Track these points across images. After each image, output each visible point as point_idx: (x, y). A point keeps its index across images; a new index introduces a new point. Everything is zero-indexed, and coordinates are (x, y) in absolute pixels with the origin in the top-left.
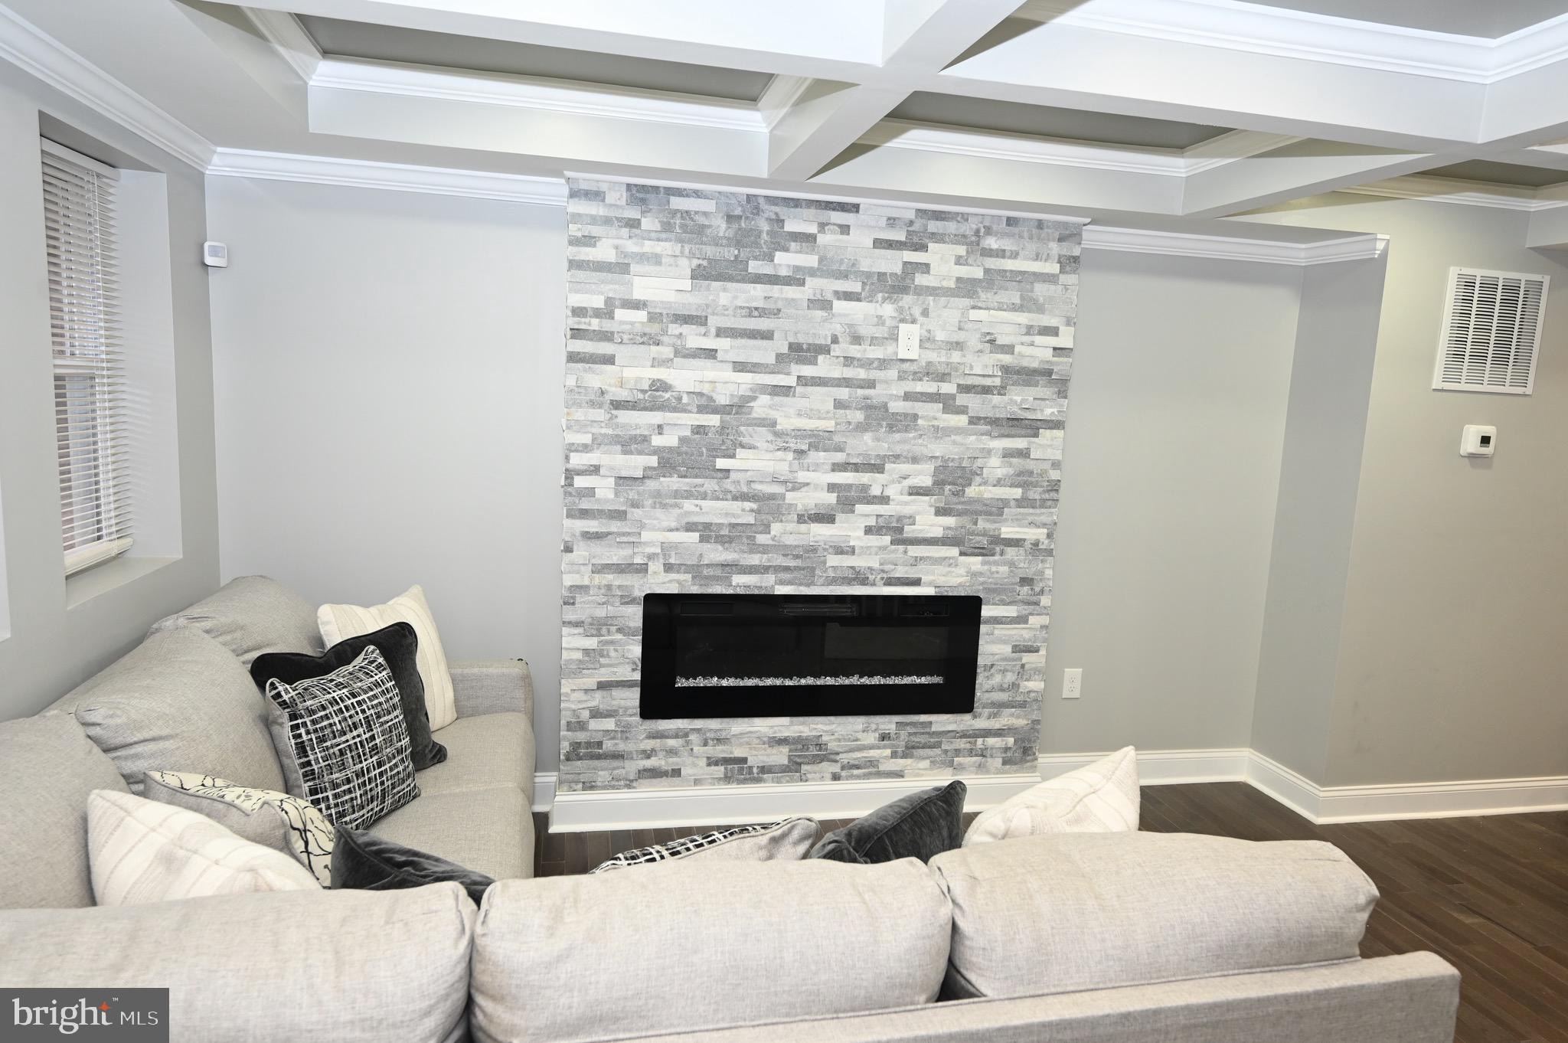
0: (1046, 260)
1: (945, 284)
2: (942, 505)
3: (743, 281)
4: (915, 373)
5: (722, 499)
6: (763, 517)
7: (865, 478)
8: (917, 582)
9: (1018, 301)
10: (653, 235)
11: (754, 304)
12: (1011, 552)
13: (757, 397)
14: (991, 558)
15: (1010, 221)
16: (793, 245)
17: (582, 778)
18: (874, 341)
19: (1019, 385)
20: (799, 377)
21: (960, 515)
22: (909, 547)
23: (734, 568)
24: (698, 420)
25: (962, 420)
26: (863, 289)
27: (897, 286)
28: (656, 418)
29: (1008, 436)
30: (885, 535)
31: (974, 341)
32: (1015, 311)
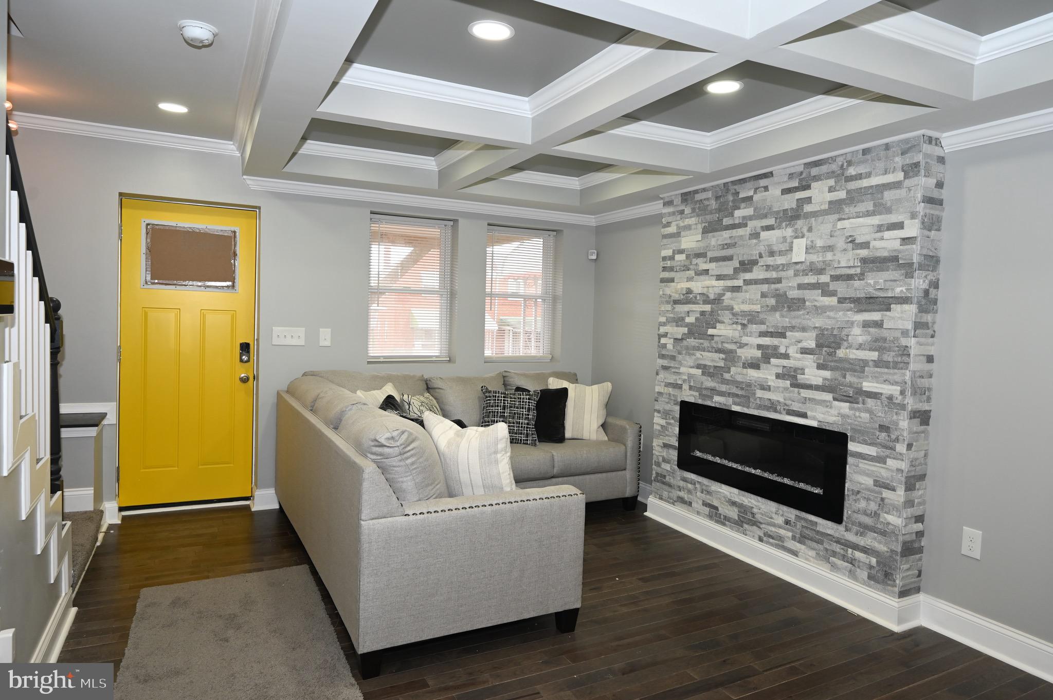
0: (893, 172)
1: (823, 207)
2: (822, 362)
3: (721, 230)
4: (804, 271)
5: (711, 352)
6: (728, 363)
7: (775, 341)
9: (871, 208)
10: (689, 216)
11: (726, 242)
12: (870, 402)
13: (725, 294)
14: (856, 405)
15: (865, 152)
16: (743, 205)
17: (659, 492)
18: (781, 253)
19: (874, 271)
20: (744, 280)
21: (833, 370)
22: (802, 390)
23: (715, 392)
24: (701, 308)
25: (833, 301)
26: (776, 222)
27: (792, 216)
28: (686, 308)
29: (865, 311)
30: (787, 380)
31: (841, 243)
32: (870, 216)
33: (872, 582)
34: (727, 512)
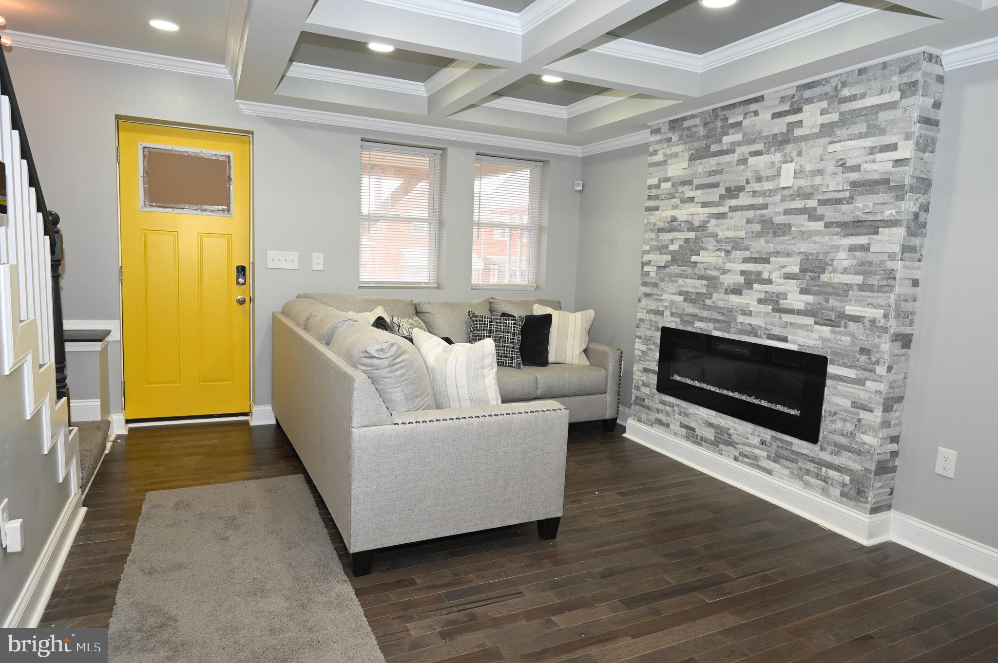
0: (889, 92)
1: (814, 131)
2: (805, 286)
3: (708, 157)
4: (791, 196)
5: (694, 279)
6: (710, 289)
7: (758, 267)
8: (785, 340)
9: (864, 130)
10: (676, 143)
11: (713, 169)
12: (852, 326)
13: (710, 221)
14: (837, 329)
15: (861, 72)
16: (732, 131)
17: (638, 415)
18: (768, 179)
19: (863, 194)
20: (730, 207)
21: (816, 295)
22: (783, 315)
23: (696, 317)
24: (686, 235)
25: (820, 225)
26: (764, 147)
27: (781, 141)
28: (670, 236)
29: (852, 235)
30: (769, 305)
31: (830, 167)
32: (862, 138)
33: (845, 499)
34: (704, 433)
